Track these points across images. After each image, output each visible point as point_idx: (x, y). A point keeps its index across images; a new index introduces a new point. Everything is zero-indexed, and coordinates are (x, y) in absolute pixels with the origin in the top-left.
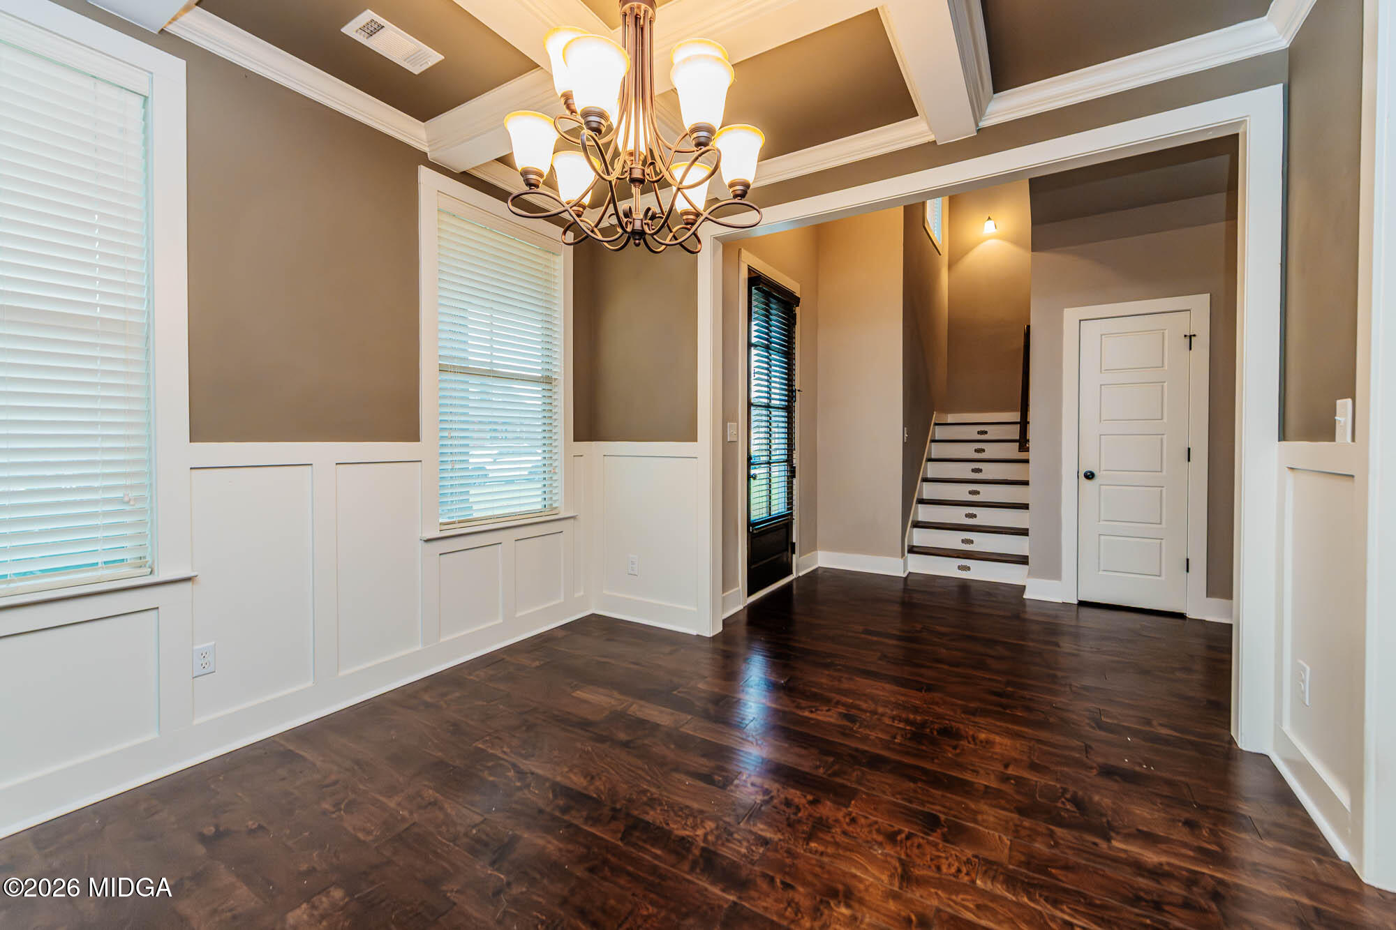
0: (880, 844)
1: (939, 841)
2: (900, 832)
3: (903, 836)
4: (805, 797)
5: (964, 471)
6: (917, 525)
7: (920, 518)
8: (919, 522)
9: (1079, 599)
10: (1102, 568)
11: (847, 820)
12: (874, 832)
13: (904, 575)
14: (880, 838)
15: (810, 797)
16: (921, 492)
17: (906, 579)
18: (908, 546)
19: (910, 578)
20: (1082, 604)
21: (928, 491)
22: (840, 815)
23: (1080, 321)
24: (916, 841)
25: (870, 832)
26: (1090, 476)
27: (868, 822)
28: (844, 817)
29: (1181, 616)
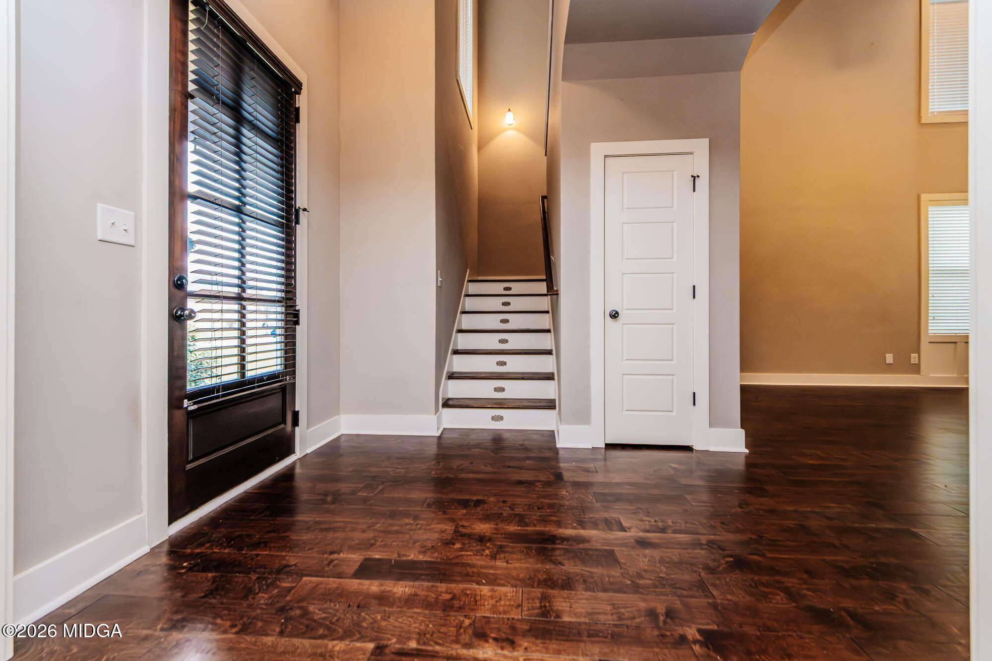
5: (493, 322)
6: (452, 376)
7: (456, 369)
8: (453, 373)
9: (606, 442)
10: (625, 408)
13: (438, 434)
16: (456, 343)
17: (440, 437)
18: (443, 399)
19: (444, 436)
20: (610, 446)
21: (463, 341)
23: (605, 156)
26: (614, 315)
29: (688, 449)
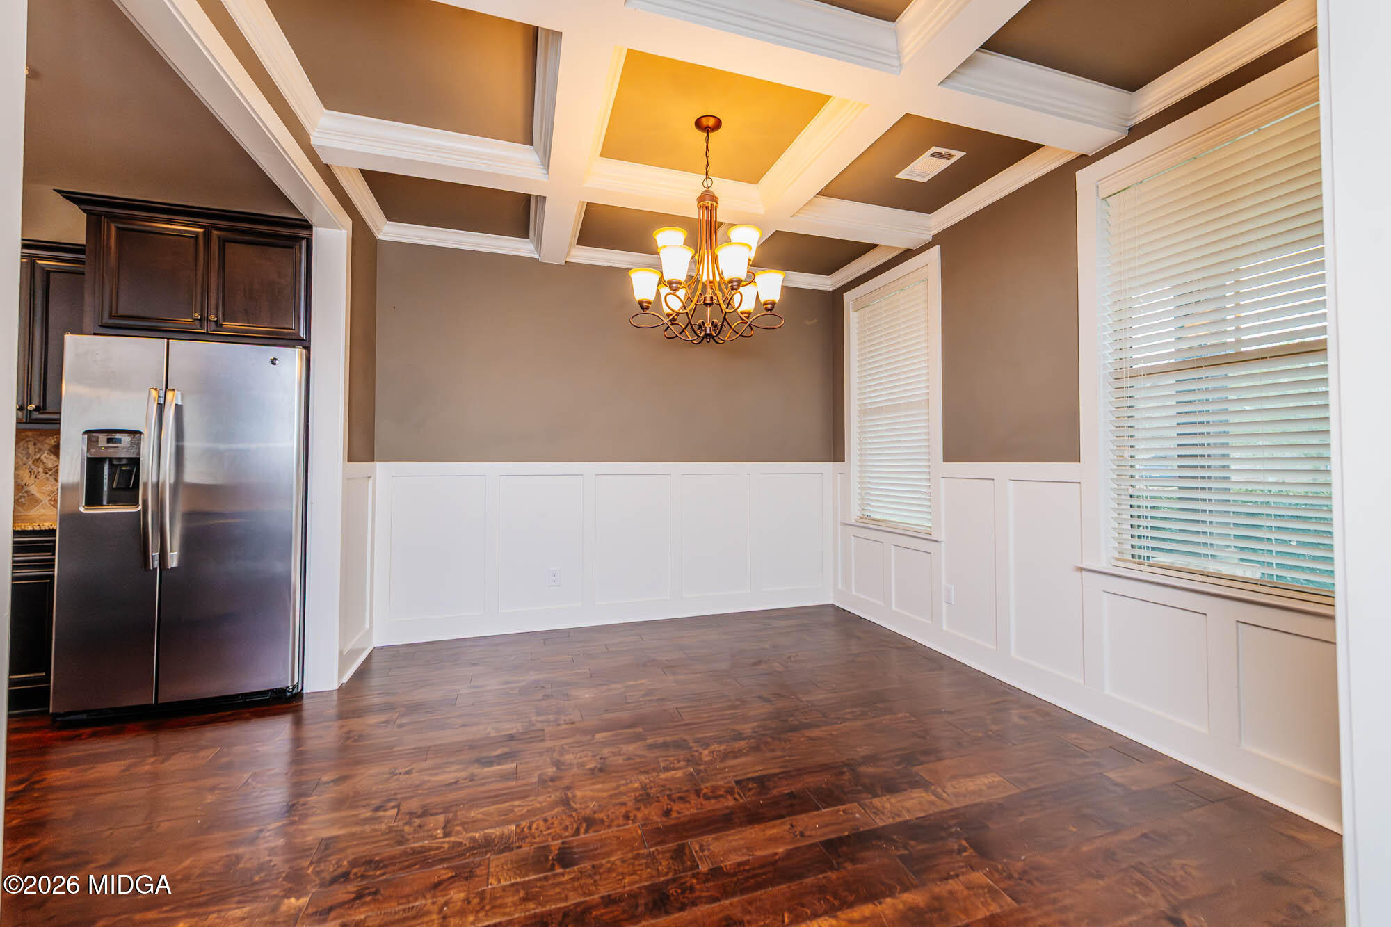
0: (595, 812)
1: (552, 843)
2: (586, 831)
3: (582, 830)
4: (679, 813)
11: (631, 815)
12: (605, 818)
14: (598, 816)
15: (674, 815)
22: (640, 815)
24: (570, 831)
25: (608, 816)
27: (615, 823)
28: (635, 816)
